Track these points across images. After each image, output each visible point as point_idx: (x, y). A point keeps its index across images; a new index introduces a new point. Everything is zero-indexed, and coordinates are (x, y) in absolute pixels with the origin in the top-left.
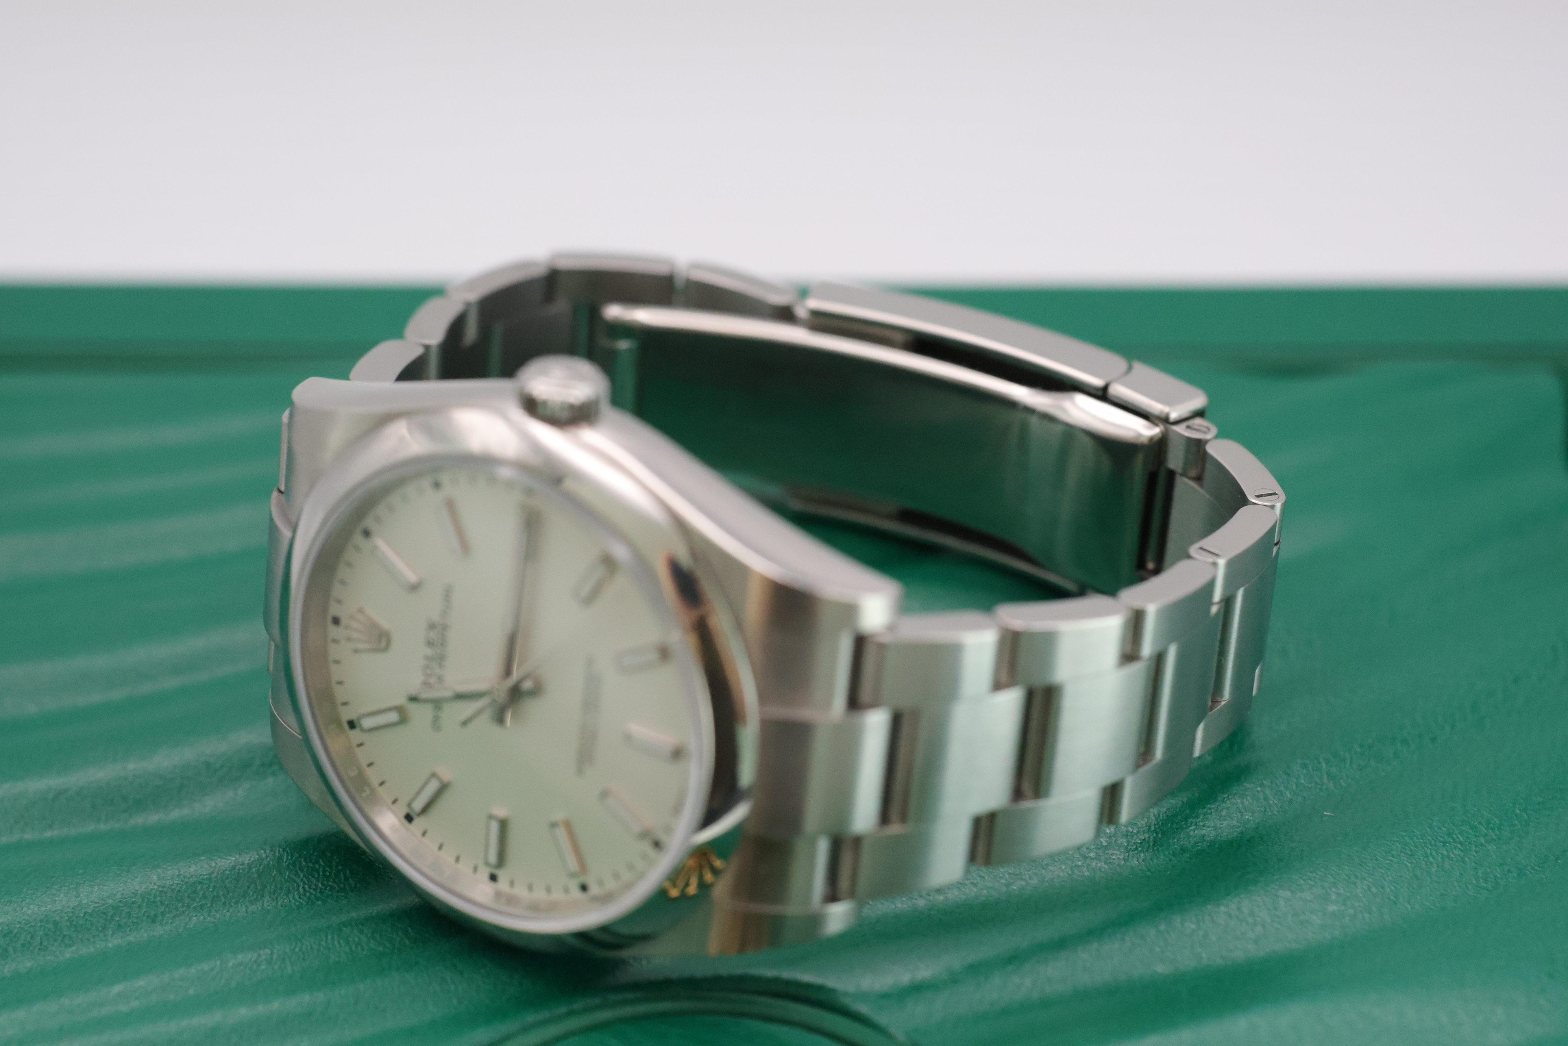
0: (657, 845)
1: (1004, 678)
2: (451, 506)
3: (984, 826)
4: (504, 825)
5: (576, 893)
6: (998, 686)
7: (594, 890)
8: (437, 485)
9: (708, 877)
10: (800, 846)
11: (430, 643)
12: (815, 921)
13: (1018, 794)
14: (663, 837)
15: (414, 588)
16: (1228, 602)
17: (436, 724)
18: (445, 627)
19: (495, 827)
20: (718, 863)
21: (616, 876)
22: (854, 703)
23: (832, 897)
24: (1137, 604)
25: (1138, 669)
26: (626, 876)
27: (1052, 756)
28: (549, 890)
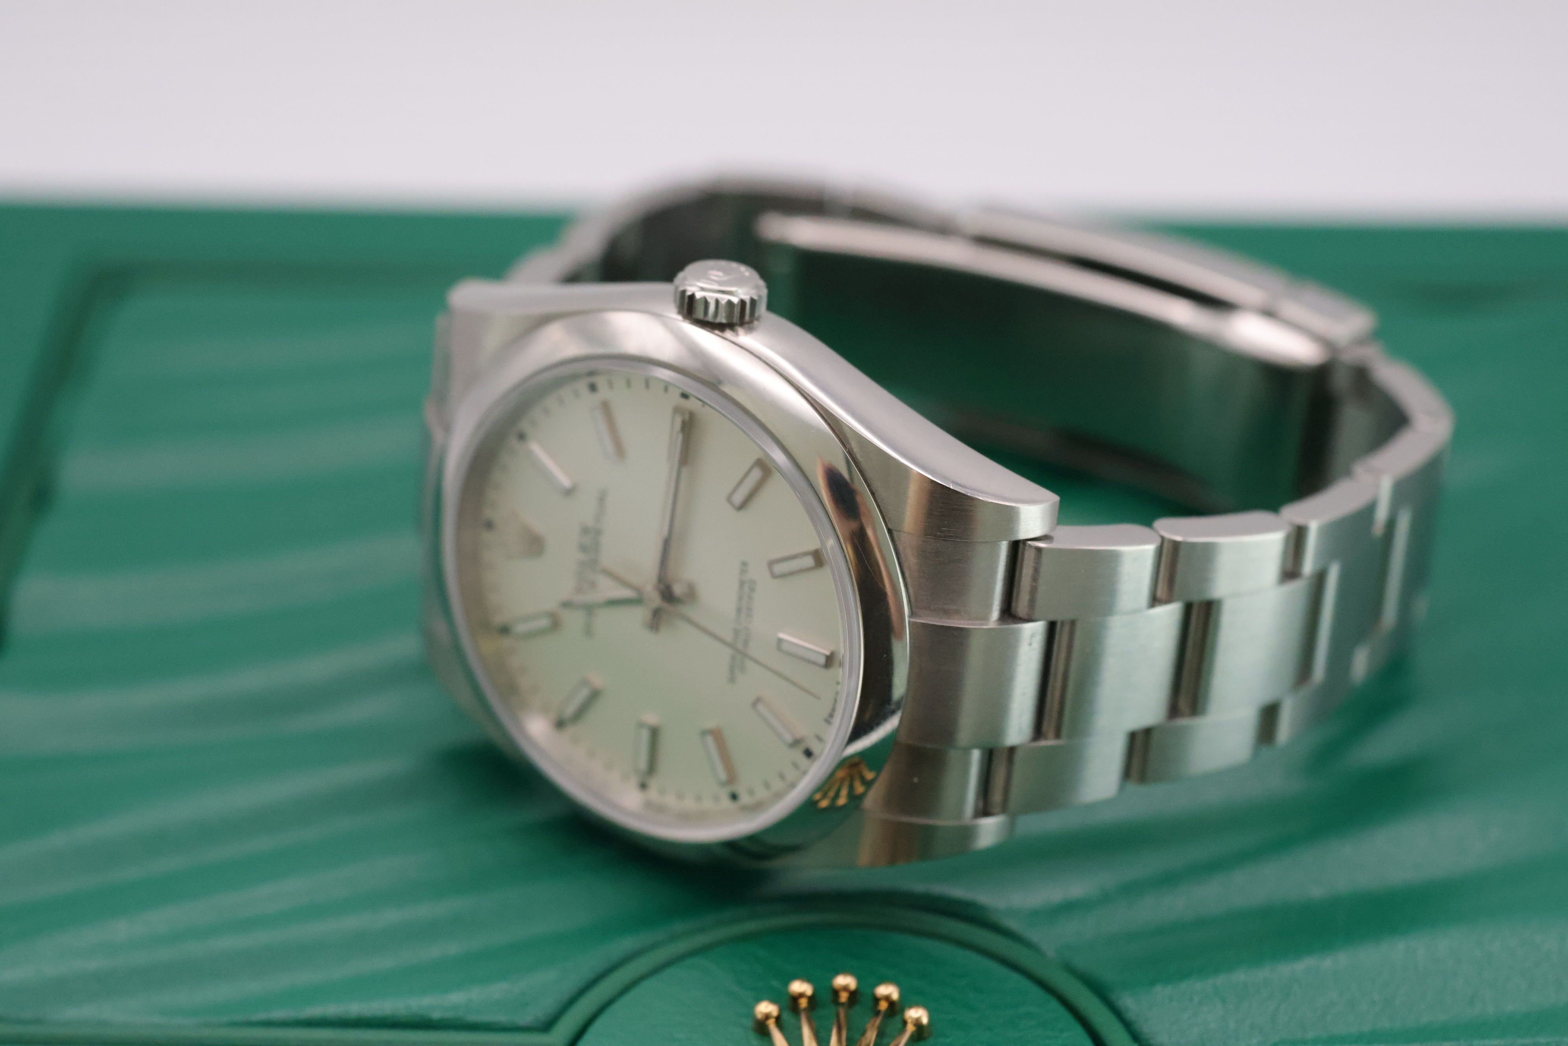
0: (808, 753)
1: (1161, 593)
2: (606, 407)
3: (1138, 743)
4: (655, 733)
5: (726, 803)
6: (1155, 601)
7: (745, 799)
8: (593, 388)
9: (859, 789)
10: (953, 755)
11: (583, 548)
12: (967, 834)
13: (1174, 711)
14: (815, 747)
15: (569, 492)
16: (1391, 525)
17: (588, 631)
18: (598, 532)
19: (645, 735)
20: (869, 775)
21: (767, 785)
22: (1008, 613)
23: (984, 811)
24: (1299, 520)
25: (1298, 587)
26: (777, 785)
27: (1210, 672)
28: (699, 799)
